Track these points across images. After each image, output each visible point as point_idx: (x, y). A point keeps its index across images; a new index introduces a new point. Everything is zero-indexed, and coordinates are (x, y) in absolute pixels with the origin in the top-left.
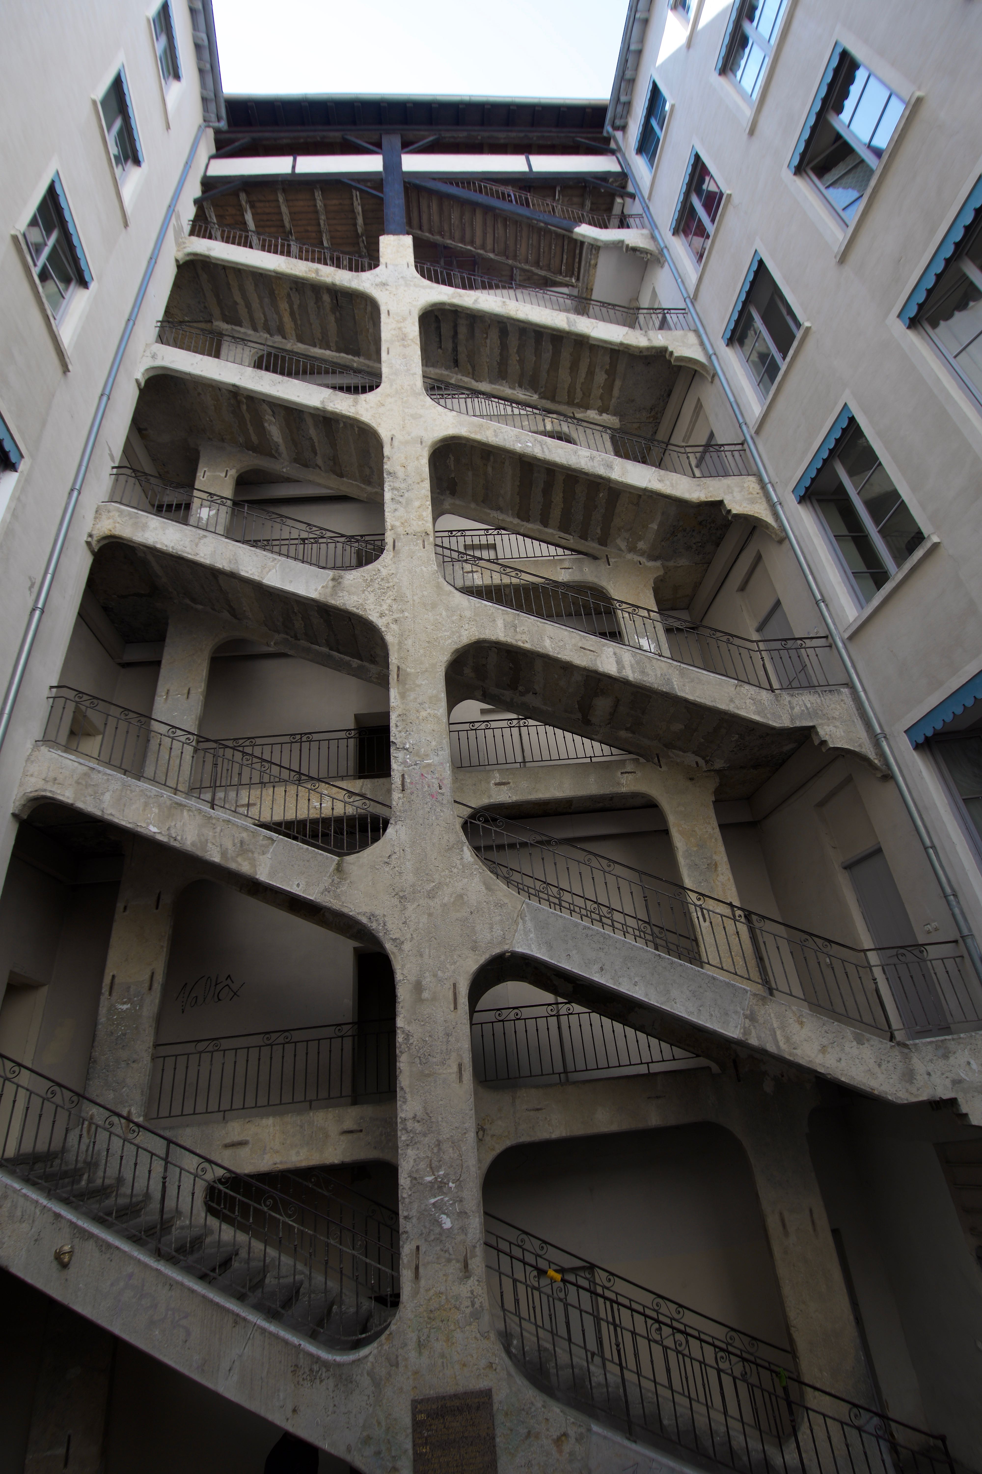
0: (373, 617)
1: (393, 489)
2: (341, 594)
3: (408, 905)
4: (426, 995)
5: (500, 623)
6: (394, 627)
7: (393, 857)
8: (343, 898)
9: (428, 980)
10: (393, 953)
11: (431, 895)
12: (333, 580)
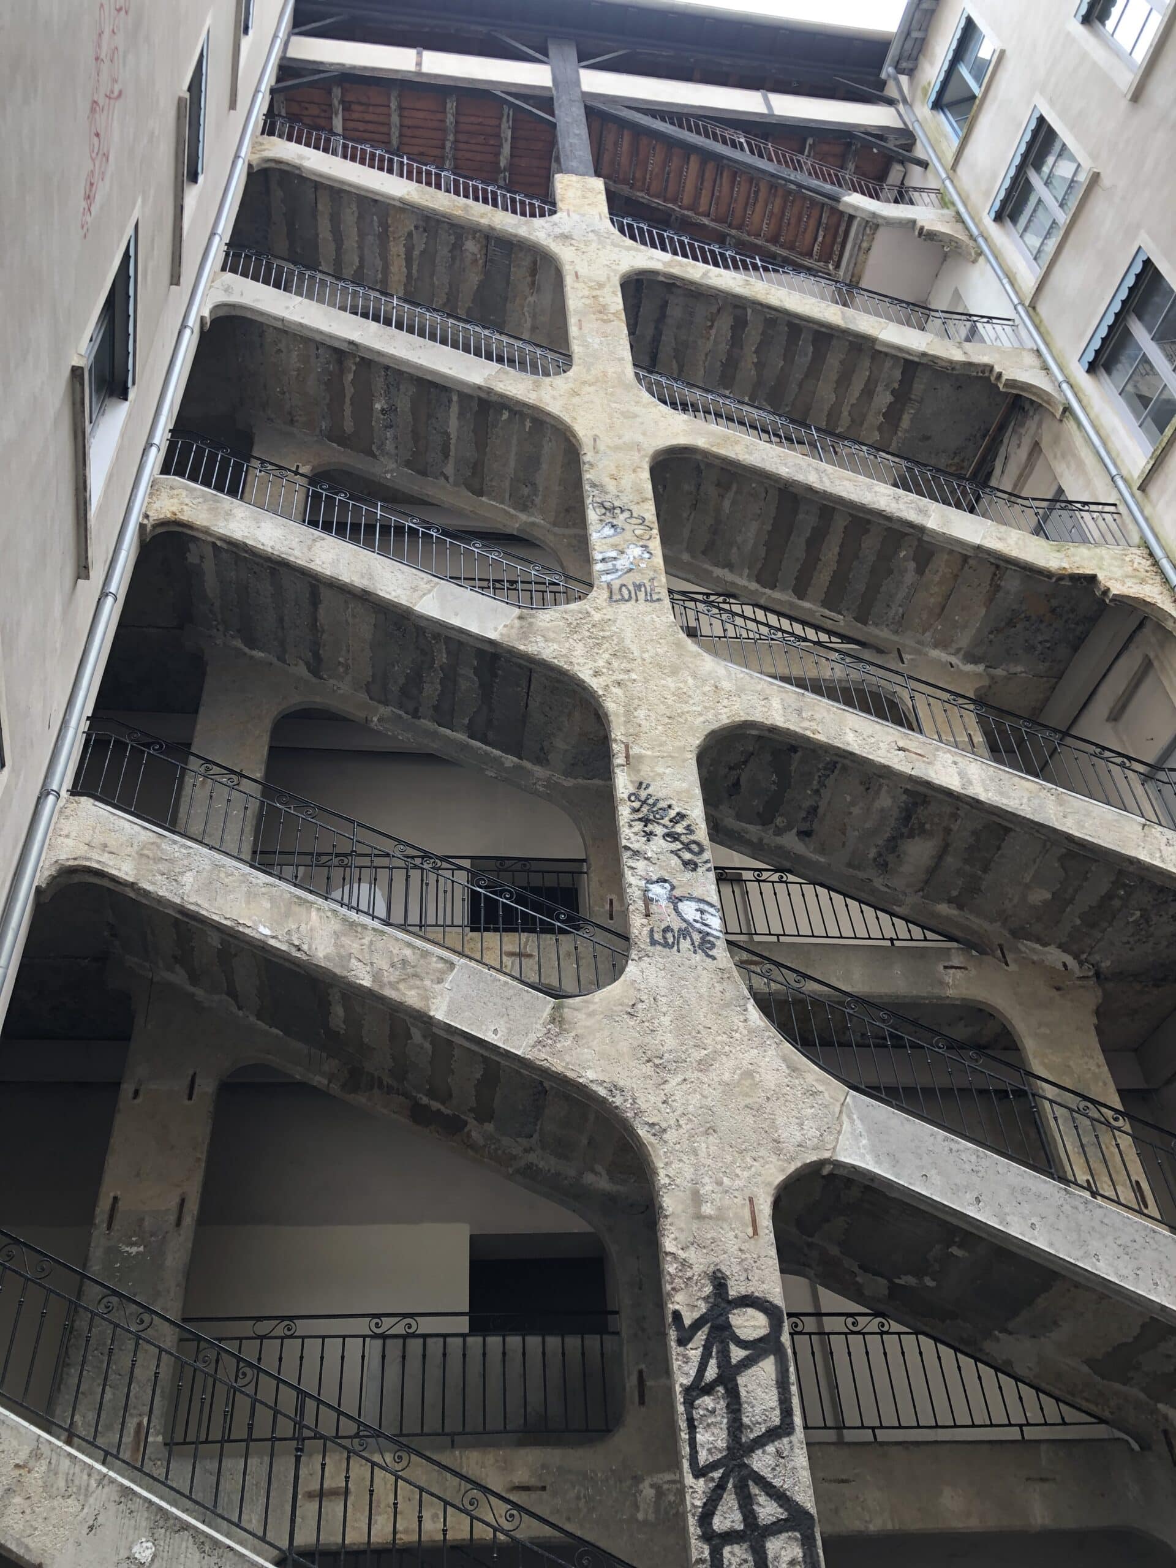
0: (585, 674)
2: (533, 639)
3: (668, 1077)
4: (707, 1209)
5: (776, 703)
6: (615, 690)
7: (640, 1006)
8: (567, 1058)
9: (708, 1187)
10: (651, 1144)
11: (704, 1065)
12: (520, 618)
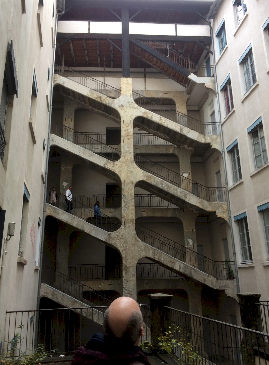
0: (119, 248)
1: (125, 202)
2: (111, 240)
6: (124, 251)
12: (109, 235)
